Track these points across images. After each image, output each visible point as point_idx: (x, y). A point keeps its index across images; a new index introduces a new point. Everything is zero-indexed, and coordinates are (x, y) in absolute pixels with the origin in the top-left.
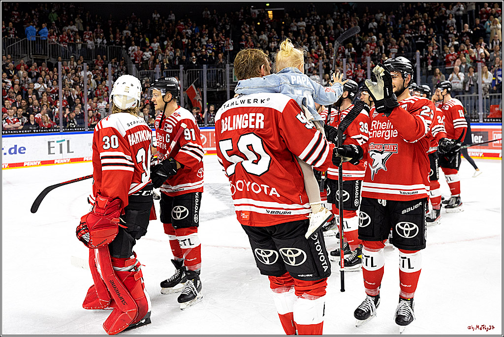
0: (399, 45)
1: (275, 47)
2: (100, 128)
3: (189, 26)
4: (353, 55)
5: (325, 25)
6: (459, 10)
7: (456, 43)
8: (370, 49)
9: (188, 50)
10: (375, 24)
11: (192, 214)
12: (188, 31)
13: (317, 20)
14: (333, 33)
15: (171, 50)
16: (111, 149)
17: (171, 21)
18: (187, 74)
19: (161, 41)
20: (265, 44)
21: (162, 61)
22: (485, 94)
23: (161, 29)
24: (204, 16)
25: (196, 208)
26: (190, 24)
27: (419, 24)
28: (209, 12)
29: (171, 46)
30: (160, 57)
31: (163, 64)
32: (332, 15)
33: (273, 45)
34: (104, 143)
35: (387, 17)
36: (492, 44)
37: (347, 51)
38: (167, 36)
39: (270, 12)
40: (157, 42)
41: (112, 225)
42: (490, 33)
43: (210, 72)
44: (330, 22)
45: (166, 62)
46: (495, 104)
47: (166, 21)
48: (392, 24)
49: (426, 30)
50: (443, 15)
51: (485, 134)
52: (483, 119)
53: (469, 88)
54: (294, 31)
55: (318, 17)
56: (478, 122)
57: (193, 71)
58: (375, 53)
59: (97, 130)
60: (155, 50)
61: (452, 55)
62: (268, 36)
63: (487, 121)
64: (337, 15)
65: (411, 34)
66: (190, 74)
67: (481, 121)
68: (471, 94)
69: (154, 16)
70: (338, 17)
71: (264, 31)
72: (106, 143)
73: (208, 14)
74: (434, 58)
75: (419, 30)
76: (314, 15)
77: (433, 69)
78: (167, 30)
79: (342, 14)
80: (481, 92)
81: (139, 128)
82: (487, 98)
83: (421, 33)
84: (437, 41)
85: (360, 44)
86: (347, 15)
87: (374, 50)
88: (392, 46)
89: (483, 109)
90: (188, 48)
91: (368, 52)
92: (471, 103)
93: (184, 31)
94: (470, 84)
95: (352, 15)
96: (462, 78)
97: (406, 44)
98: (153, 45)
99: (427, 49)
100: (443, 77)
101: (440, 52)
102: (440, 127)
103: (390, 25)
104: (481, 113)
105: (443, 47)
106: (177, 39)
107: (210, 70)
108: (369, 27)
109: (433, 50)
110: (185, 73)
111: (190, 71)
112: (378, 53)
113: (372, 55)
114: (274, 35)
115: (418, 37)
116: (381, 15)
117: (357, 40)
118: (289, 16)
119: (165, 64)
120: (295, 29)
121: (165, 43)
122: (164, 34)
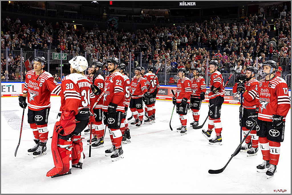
0: (135, 48)
1: (76, 43)
2: (65, 80)
3: (28, 28)
4: (114, 51)
5: (102, 35)
6: (162, 35)
7: (159, 50)
8: (122, 49)
9: (27, 40)
10: (126, 37)
11: (45, 118)
12: (27, 30)
13: (98, 32)
14: (105, 40)
15: (17, 39)
16: (70, 89)
17: (17, 24)
18: (26, 53)
19: (11, 34)
20: (71, 41)
21: (11, 45)
22: (168, 73)
23: (11, 27)
24: (37, 23)
25: (47, 116)
26: (29, 26)
27: (144, 39)
28: (40, 21)
29: (17, 37)
30: (10, 43)
31: (12, 46)
32: (106, 31)
33: (75, 42)
34: (66, 87)
35: (131, 35)
36: (173, 51)
37: (111, 49)
38: (15, 32)
39: (75, 26)
40: (8, 34)
41: (74, 123)
42: (173, 47)
43: (40, 53)
44: (105, 34)
45: (14, 46)
46: (172, 77)
47: (14, 23)
48: (133, 38)
49: (148, 42)
50: (155, 37)
51: (166, 90)
52: (166, 83)
53: (162, 69)
54: (87, 37)
55: (99, 31)
56: (164, 84)
57: (29, 52)
58: (124, 51)
59: (63, 80)
60: (6, 39)
61: (157, 55)
62: (73, 38)
63: (168, 84)
64: (108, 31)
65: (141, 44)
66: (28, 53)
67: (165, 84)
68: (163, 72)
69: (7, 19)
70: (109, 32)
71: (71, 35)
72: (67, 86)
73: (40, 23)
74: (149, 55)
75: (144, 42)
76: (97, 29)
77: (149, 61)
78: (15, 28)
79: (111, 31)
80: (166, 71)
81: (84, 80)
82: (169, 75)
83: (145, 43)
84: (152, 48)
85: (118, 46)
86: (113, 32)
87: (124, 49)
88: (132, 48)
89: (167, 79)
90: (27, 39)
91: (121, 50)
92: (163, 76)
93: (26, 30)
94: (163, 68)
95: (115, 32)
96: (160, 65)
97: (138, 48)
98: (5, 35)
99: (147, 51)
100: (152, 64)
101: (152, 53)
102: (145, 87)
103: (132, 39)
104: (165, 81)
105: (154, 51)
106: (21, 34)
107: (39, 52)
108: (123, 38)
109: (149, 52)
110: (25, 53)
111: (28, 52)
112: (126, 51)
113: (123, 52)
114: (76, 37)
115: (144, 45)
116: (129, 33)
117: (117, 44)
118: (84, 29)
119: (13, 47)
120: (88, 36)
121: (14, 35)
122: (13, 30)
